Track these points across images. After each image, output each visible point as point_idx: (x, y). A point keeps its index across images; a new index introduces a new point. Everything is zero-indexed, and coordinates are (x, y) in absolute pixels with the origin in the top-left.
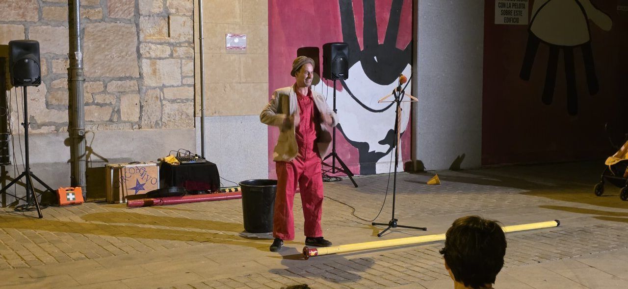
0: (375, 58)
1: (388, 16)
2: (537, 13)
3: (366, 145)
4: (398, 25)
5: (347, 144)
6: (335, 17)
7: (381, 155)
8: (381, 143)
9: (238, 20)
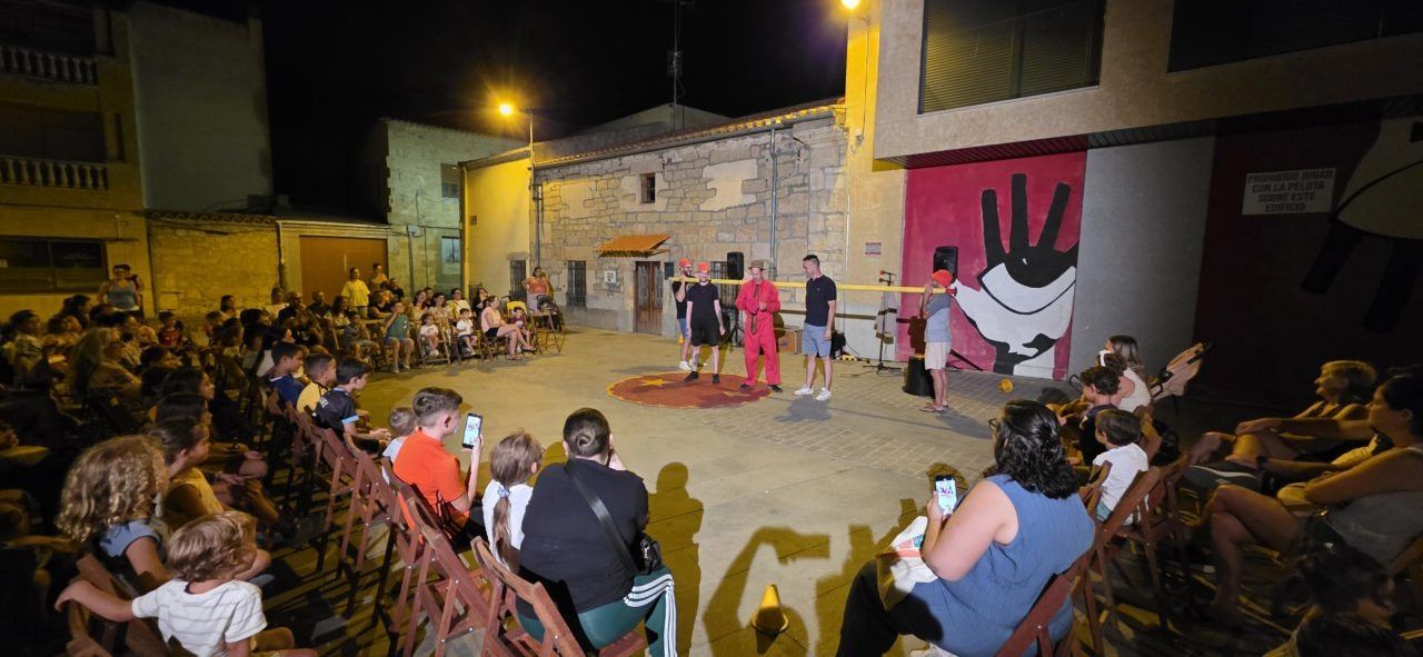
0: (1024, 260)
1: (1045, 217)
2: (1354, 196)
3: (1006, 346)
4: (1059, 225)
5: (983, 341)
6: (977, 224)
7: (1025, 358)
8: (1026, 345)
9: (876, 232)
